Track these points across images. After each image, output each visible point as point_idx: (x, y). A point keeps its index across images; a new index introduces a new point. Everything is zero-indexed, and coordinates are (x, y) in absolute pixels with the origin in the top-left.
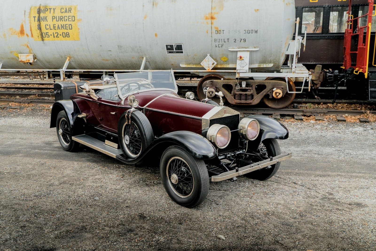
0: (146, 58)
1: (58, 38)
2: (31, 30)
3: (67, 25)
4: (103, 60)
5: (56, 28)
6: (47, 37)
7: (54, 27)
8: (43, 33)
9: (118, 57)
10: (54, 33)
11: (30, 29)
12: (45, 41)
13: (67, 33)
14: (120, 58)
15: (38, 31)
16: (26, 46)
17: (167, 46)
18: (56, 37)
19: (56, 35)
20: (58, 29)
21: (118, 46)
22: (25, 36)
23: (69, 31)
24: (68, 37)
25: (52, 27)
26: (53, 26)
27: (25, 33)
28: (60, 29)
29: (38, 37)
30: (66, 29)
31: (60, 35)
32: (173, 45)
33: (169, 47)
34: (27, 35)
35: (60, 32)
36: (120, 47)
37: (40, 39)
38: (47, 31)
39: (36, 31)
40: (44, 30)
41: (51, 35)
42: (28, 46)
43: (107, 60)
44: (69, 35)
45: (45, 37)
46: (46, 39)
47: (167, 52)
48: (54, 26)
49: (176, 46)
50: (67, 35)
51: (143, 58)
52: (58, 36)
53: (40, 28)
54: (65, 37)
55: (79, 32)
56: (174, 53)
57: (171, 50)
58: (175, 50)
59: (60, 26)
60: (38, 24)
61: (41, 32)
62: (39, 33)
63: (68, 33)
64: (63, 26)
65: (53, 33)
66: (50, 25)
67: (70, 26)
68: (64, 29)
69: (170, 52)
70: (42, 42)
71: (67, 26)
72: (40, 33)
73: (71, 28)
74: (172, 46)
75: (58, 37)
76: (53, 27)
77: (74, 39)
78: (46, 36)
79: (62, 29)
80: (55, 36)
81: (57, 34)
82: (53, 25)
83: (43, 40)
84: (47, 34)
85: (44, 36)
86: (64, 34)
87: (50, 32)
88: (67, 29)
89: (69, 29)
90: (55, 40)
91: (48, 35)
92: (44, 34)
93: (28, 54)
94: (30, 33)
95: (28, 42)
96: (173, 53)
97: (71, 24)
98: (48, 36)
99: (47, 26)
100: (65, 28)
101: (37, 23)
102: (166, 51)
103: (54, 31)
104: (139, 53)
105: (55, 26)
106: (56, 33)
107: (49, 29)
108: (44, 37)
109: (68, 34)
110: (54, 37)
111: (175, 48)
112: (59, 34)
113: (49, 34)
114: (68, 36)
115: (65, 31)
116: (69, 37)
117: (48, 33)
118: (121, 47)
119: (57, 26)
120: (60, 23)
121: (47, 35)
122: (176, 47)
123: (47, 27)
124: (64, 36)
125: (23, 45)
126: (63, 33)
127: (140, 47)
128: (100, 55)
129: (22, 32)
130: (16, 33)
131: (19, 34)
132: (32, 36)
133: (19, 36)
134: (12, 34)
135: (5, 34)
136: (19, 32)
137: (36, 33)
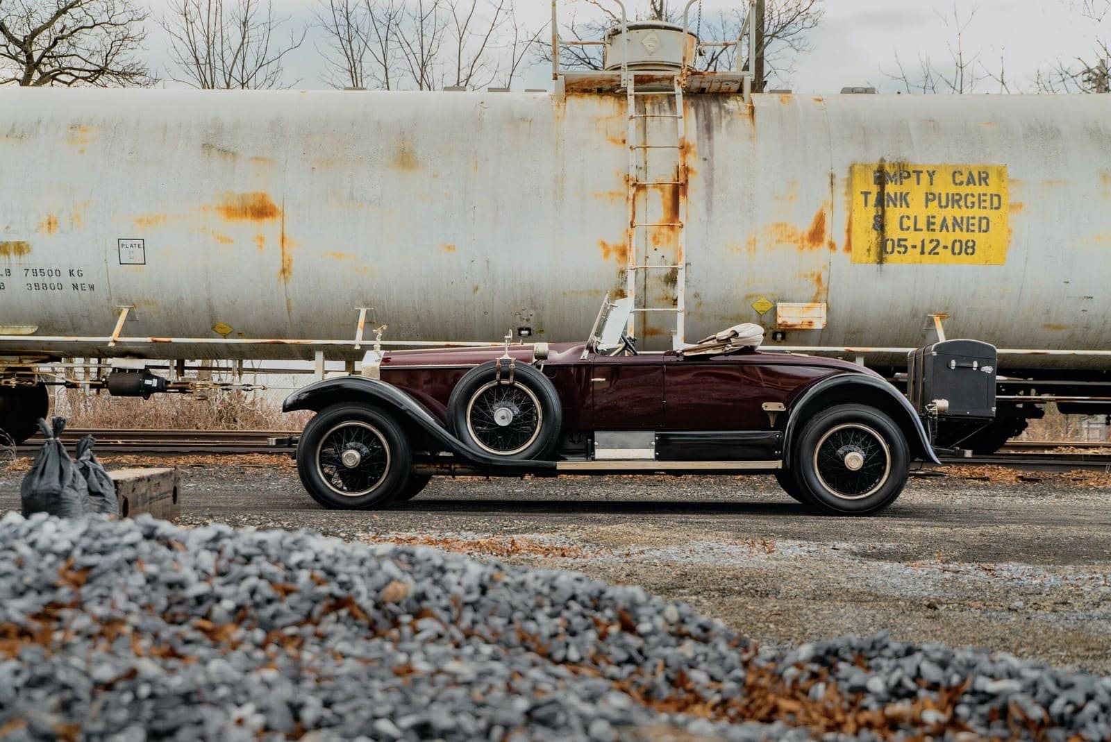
1: (936, 256)
2: (849, 231)
3: (973, 218)
5: (937, 227)
6: (899, 252)
7: (929, 224)
8: (888, 240)
9: (1102, 317)
10: (927, 242)
11: (846, 227)
12: (885, 266)
13: (968, 241)
14: (1104, 322)
15: (874, 234)
16: (816, 277)
18: (930, 253)
19: (928, 247)
20: (941, 231)
22: (825, 246)
23: (977, 236)
24: (967, 254)
25: (922, 224)
26: (926, 219)
27: (827, 238)
28: (948, 231)
29: (869, 250)
30: (968, 231)
31: (945, 247)
34: (832, 246)
35: (946, 238)
37: (873, 257)
38: (903, 235)
39: (867, 234)
40: (893, 231)
41: (914, 247)
42: (819, 279)
44: (973, 247)
45: (892, 252)
46: (892, 258)
48: (928, 221)
50: (967, 247)
52: (936, 251)
53: (880, 224)
54: (959, 254)
55: (1009, 241)
59: (950, 222)
60: (877, 212)
61: (883, 237)
62: (874, 240)
63: (973, 241)
64: (959, 221)
65: (923, 241)
66: (916, 217)
67: (984, 222)
68: (962, 230)
70: (875, 266)
71: (971, 221)
72: (879, 239)
73: (984, 227)
75: (937, 253)
76: (925, 223)
77: (986, 261)
78: (897, 249)
79: (954, 231)
80: (927, 250)
81: (935, 243)
82: (928, 217)
83: (881, 260)
84: (902, 243)
85: (889, 249)
86: (957, 245)
87: (913, 238)
88: (973, 231)
89: (977, 230)
90: (921, 262)
91: (905, 246)
92: (889, 244)
93: (809, 304)
94: (845, 237)
95: (825, 267)
97: (985, 218)
98: (902, 250)
99: (905, 220)
100: (965, 227)
101: (872, 211)
103: (927, 236)
105: (932, 220)
106: (931, 241)
107: (912, 228)
108: (887, 253)
109: (970, 244)
110: (922, 253)
112: (942, 244)
113: (908, 244)
114: (970, 251)
115: (965, 236)
116: (972, 253)
117: (906, 240)
119: (938, 221)
120: (951, 212)
121: (899, 246)
123: (906, 223)
124: (957, 250)
125: (805, 276)
126: (955, 241)
128: (1047, 313)
129: (816, 235)
130: (793, 238)
131: (803, 242)
132: (849, 247)
133: (802, 248)
134: (778, 241)
135: (754, 240)
136: (806, 234)
137: (865, 238)
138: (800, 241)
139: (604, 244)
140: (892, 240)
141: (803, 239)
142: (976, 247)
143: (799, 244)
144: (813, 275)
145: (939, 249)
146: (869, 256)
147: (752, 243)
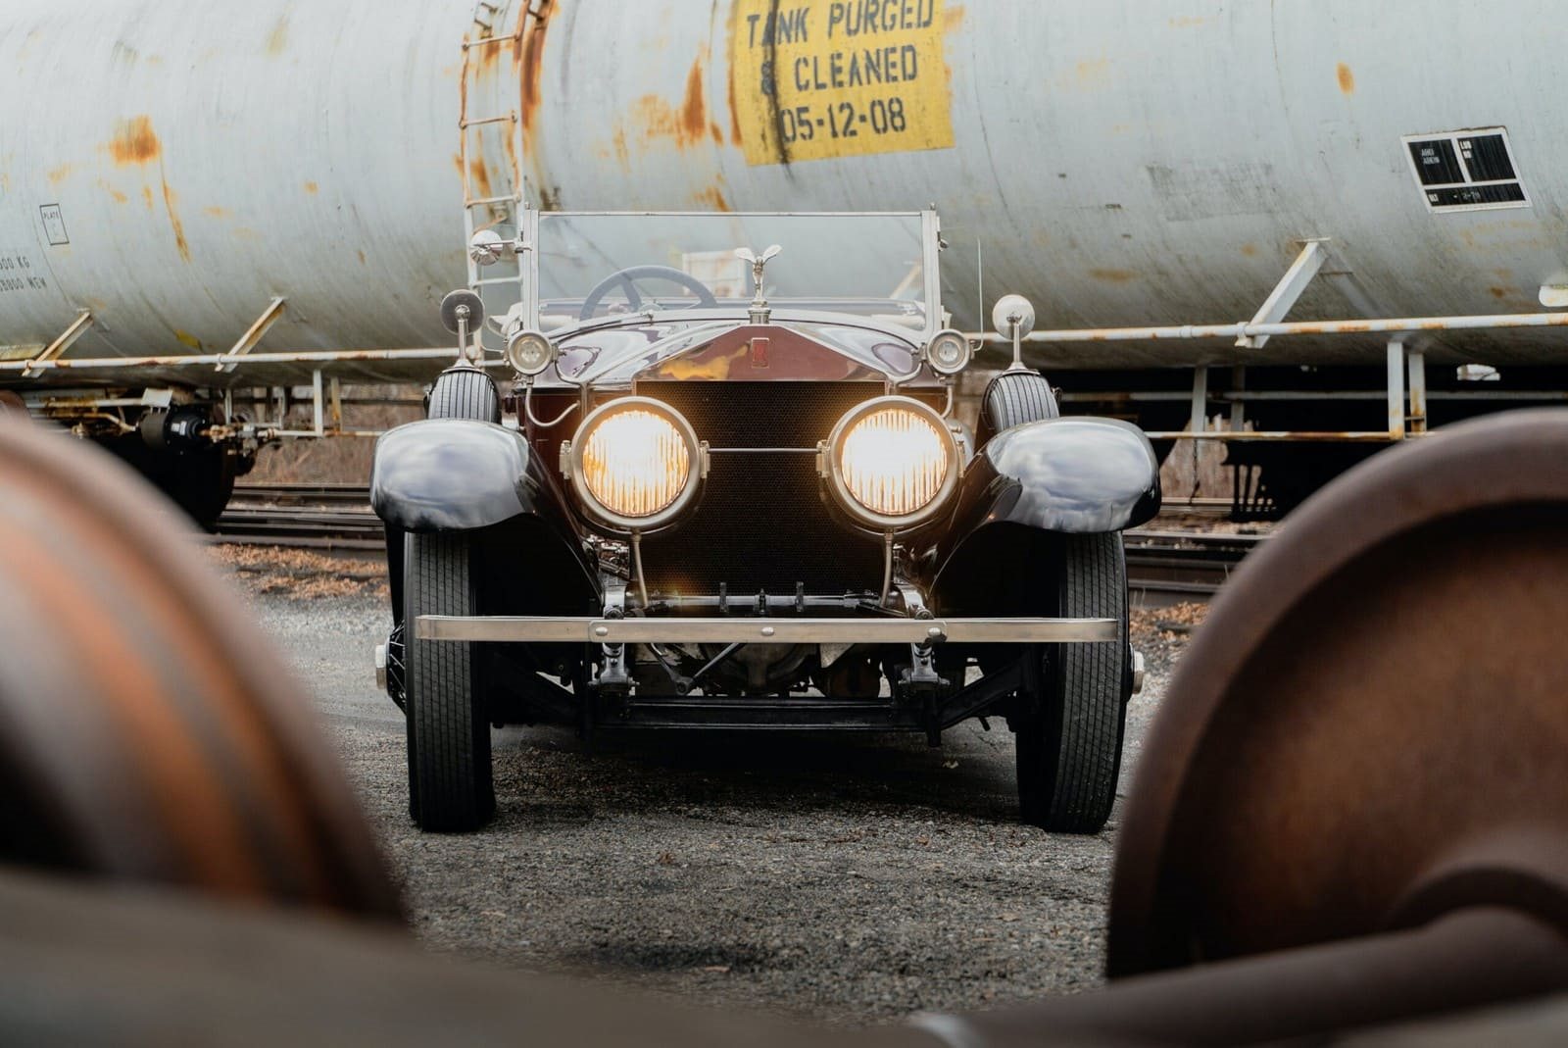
0: (1321, 246)
1: (854, 138)
2: (732, 101)
3: (894, 50)
4: (1099, 274)
5: (845, 76)
6: (803, 136)
7: (835, 72)
8: (783, 112)
9: (1168, 248)
10: (835, 111)
11: (726, 94)
12: (794, 165)
13: (892, 102)
14: (1180, 259)
15: (765, 101)
16: (715, 198)
17: (1416, 149)
18: (845, 134)
19: (841, 119)
20: (851, 84)
21: (1151, 170)
22: (708, 136)
23: (902, 89)
24: (896, 130)
25: (825, 75)
26: (829, 62)
27: (707, 121)
28: (860, 83)
29: (763, 137)
30: (888, 80)
31: (862, 118)
32: (1449, 141)
33: (1430, 158)
34: (716, 133)
35: (860, 97)
36: (1159, 174)
37: (773, 151)
38: (803, 99)
39: (756, 105)
40: (790, 98)
41: (820, 122)
42: (721, 203)
43: (1117, 276)
44: (900, 114)
45: (794, 137)
46: (797, 147)
47: (1424, 195)
48: (833, 65)
49: (1468, 145)
50: (893, 115)
51: (1303, 245)
53: (771, 84)
54: (885, 129)
55: (950, 94)
56: (1471, 201)
57: (1449, 182)
58: (1469, 183)
59: (862, 63)
60: (766, 57)
61: (777, 109)
62: (766, 116)
63: (898, 100)
64: (875, 57)
65: (830, 110)
66: (816, 59)
67: (909, 57)
68: (880, 80)
69: (1446, 198)
70: (779, 167)
71: (891, 58)
72: (773, 112)
73: (910, 69)
74: (1443, 149)
75: (854, 133)
76: (829, 69)
77: (928, 142)
78: (799, 130)
79: (869, 82)
80: (840, 127)
81: (847, 112)
82: (833, 56)
83: (785, 157)
84: (804, 116)
85: (789, 133)
86: (878, 112)
87: (818, 104)
88: (895, 79)
89: (901, 78)
90: (838, 153)
91: (808, 123)
92: (787, 119)
93: (721, 254)
94: (729, 116)
95: (719, 177)
96: (1465, 202)
97: (910, 48)
98: (805, 130)
99: (802, 66)
100: (882, 70)
101: (759, 55)
102: (1422, 188)
103: (831, 97)
104: (1270, 211)
105: (837, 63)
106: (842, 108)
107: (812, 84)
108: (788, 139)
109: (896, 107)
110: (835, 134)
111: (1467, 161)
112: (857, 114)
113: (812, 117)
114: (898, 121)
115: (886, 92)
116: (903, 127)
117: (805, 110)
118: (1167, 173)
119: (846, 63)
120: (864, 43)
121: (802, 123)
122: (1468, 155)
123: (805, 74)
124: (880, 125)
125: (702, 198)
126: (873, 104)
127: (1268, 168)
128: (1073, 245)
129: (693, 116)
130: (667, 125)
131: (679, 131)
132: (737, 136)
133: (680, 142)
134: (650, 132)
135: (622, 134)
136: (681, 114)
137: (755, 114)
138: (675, 129)
140: (790, 112)
141: (678, 124)
142: (904, 113)
143: (675, 136)
144: (710, 194)
145: (856, 124)
146: (766, 149)
147: (619, 140)
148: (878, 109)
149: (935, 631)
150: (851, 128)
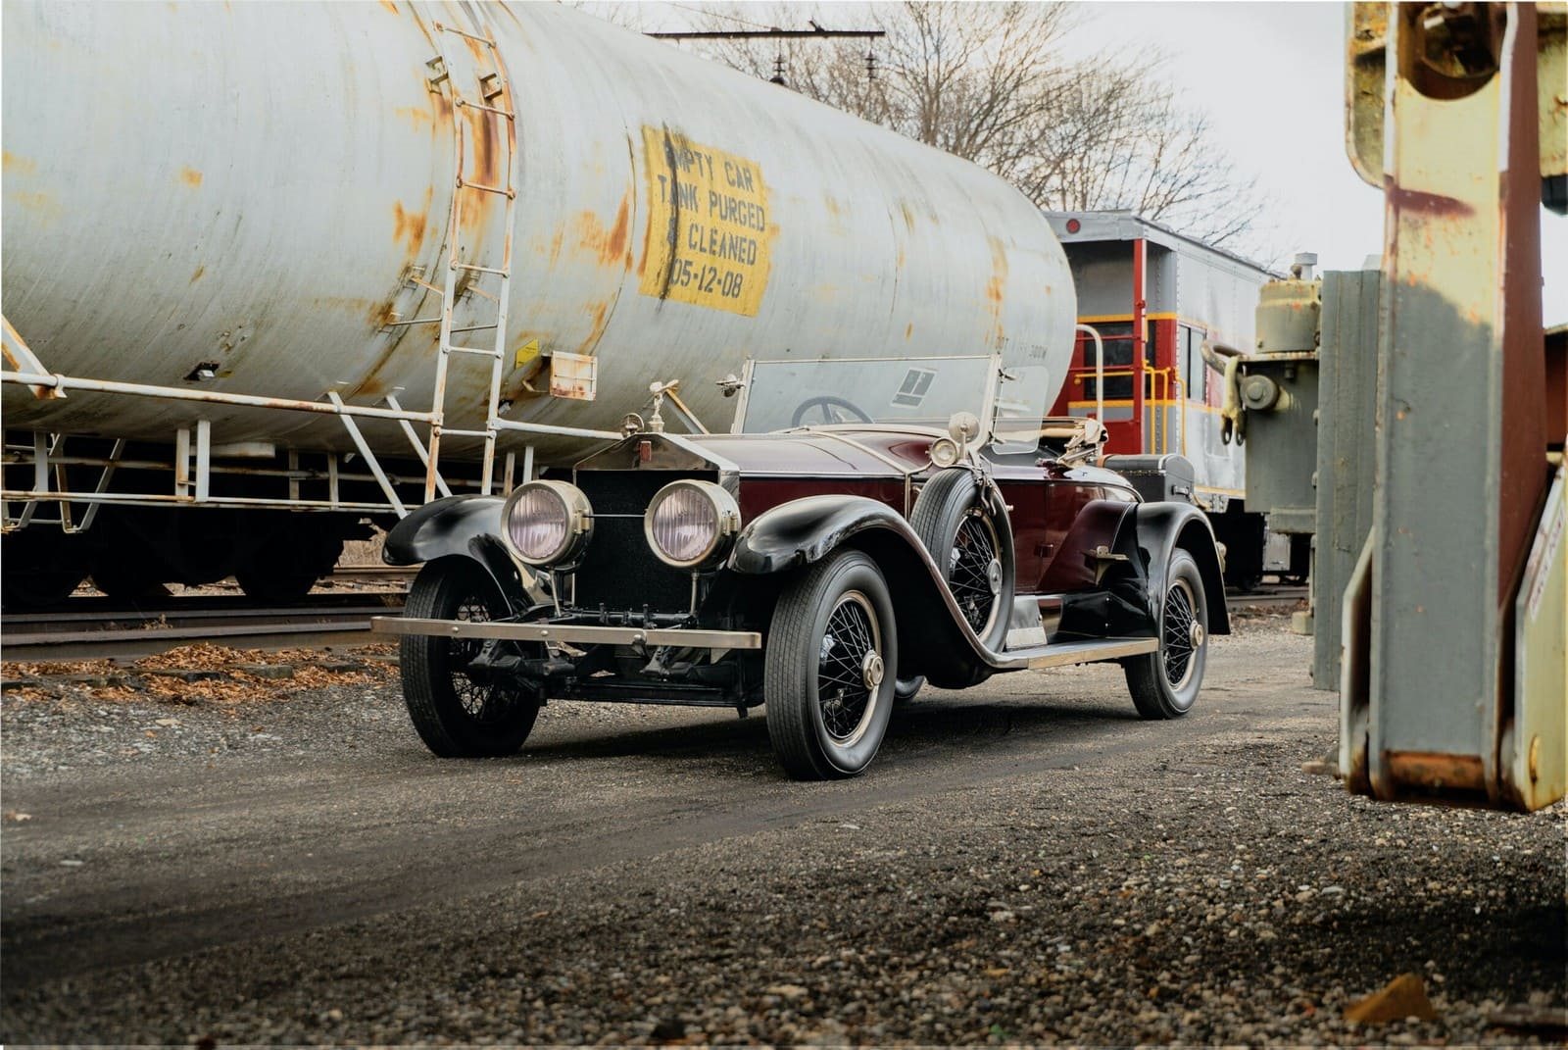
1: (709, 294)
2: (647, 239)
3: (745, 240)
5: (717, 248)
6: (682, 282)
7: (713, 242)
8: (677, 261)
10: (707, 271)
11: (644, 233)
12: (665, 301)
13: (737, 276)
15: (668, 247)
16: (599, 311)
18: (706, 289)
19: (708, 277)
20: (719, 255)
22: (622, 262)
23: (745, 270)
24: (733, 294)
25: (706, 241)
26: (710, 233)
27: (626, 246)
28: (724, 256)
29: (658, 276)
30: (739, 259)
31: (719, 282)
34: (629, 259)
35: (722, 267)
37: (660, 287)
38: (690, 256)
39: (661, 248)
40: (684, 253)
41: (696, 276)
42: (601, 315)
44: (739, 285)
45: (676, 282)
46: (676, 289)
48: (711, 238)
49: (924, 376)
50: (735, 284)
53: (674, 234)
54: (728, 294)
55: (765, 281)
58: (912, 393)
59: (727, 243)
60: (672, 215)
61: (673, 256)
62: (665, 259)
63: (740, 276)
64: (734, 242)
66: (702, 228)
67: (752, 247)
68: (735, 257)
70: (658, 299)
71: (743, 245)
72: (670, 258)
73: (751, 256)
75: (711, 290)
76: (709, 240)
77: (744, 308)
78: (681, 277)
79: (729, 257)
80: (705, 284)
81: (712, 274)
82: (712, 231)
83: (664, 294)
84: (688, 268)
85: (675, 278)
86: (729, 280)
87: (700, 261)
88: (743, 261)
89: (746, 259)
90: (696, 302)
91: (689, 274)
92: (677, 266)
93: (582, 357)
94: (642, 251)
95: (613, 296)
97: (753, 242)
98: (685, 278)
99: (694, 230)
100: (737, 252)
101: (668, 212)
103: (708, 261)
105: (714, 237)
106: (711, 269)
107: (698, 245)
108: (672, 282)
109: (738, 280)
110: (700, 288)
112: (717, 276)
113: (692, 271)
114: (736, 289)
115: (736, 267)
116: (737, 295)
117: (691, 264)
119: (718, 238)
120: (730, 229)
121: (685, 272)
123: (694, 237)
124: (727, 288)
125: (591, 308)
126: (728, 274)
129: (617, 241)
130: (597, 242)
131: (604, 250)
132: (642, 268)
133: (602, 259)
134: (583, 243)
135: (561, 237)
136: (610, 235)
137: (659, 254)
138: (602, 247)
139: (400, 211)
140: (680, 262)
141: (605, 246)
142: (742, 287)
143: (601, 253)
144: (598, 307)
145: (714, 285)
146: (656, 284)
147: (557, 242)
148: (729, 278)
149: (638, 636)
150: (711, 286)
